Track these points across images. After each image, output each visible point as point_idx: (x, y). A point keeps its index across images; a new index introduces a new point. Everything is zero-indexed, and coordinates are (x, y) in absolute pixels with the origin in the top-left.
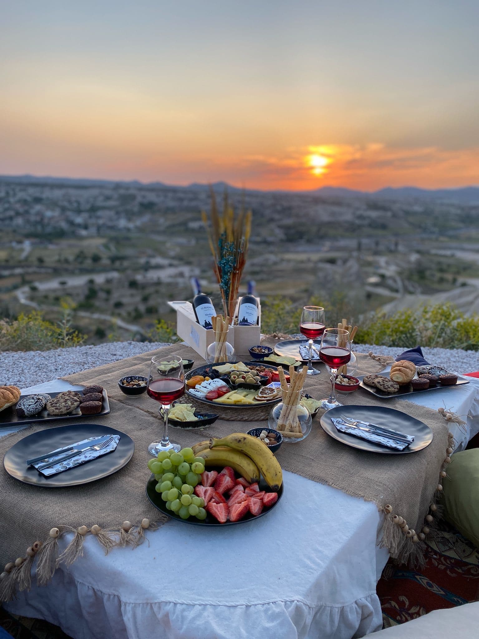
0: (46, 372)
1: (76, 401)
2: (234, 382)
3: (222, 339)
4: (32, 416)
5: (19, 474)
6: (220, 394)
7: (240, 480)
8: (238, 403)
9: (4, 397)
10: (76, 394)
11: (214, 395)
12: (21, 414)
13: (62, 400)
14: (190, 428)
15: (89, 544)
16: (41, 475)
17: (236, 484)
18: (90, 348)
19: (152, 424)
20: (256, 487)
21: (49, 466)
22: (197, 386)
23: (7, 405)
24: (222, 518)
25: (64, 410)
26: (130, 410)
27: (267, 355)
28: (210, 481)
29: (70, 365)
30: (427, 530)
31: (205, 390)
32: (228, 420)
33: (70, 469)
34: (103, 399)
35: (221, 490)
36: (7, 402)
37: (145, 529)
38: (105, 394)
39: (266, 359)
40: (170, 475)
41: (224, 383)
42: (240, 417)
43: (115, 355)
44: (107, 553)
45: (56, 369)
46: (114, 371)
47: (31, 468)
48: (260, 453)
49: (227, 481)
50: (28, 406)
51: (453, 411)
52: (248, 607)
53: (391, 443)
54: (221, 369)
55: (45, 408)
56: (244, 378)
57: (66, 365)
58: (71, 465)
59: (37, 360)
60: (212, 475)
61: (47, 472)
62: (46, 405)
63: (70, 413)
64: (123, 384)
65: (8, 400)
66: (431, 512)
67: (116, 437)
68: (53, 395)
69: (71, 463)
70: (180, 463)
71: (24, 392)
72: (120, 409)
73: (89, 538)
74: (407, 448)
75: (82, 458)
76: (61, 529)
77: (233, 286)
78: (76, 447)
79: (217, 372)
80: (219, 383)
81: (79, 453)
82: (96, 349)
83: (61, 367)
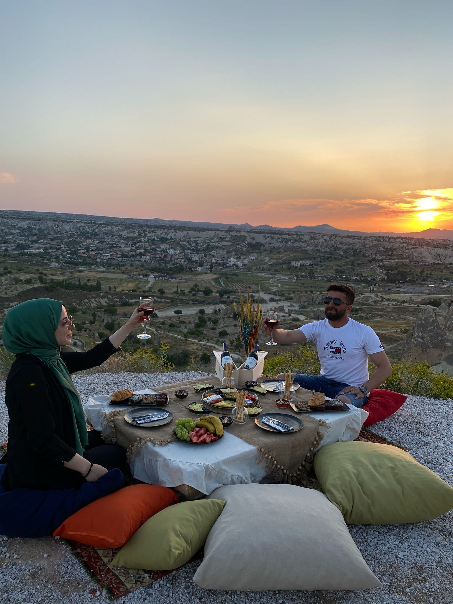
0: (148, 386)
1: (155, 398)
2: (226, 397)
3: (229, 375)
4: (136, 403)
5: (130, 421)
6: (217, 401)
7: (208, 432)
8: (223, 406)
9: (126, 394)
10: (156, 395)
11: (214, 402)
12: (132, 401)
13: (149, 397)
14: (199, 414)
15: (149, 444)
16: (137, 423)
17: (205, 433)
18: (175, 374)
19: (184, 411)
20: (212, 435)
21: (140, 420)
22: (208, 397)
23: (127, 397)
24: (195, 441)
25: (149, 401)
26: (177, 404)
27: (253, 386)
28: (196, 431)
29: (161, 383)
30: (298, 473)
31: (211, 399)
32: (217, 413)
33: (147, 422)
34: (167, 399)
35: (199, 434)
36: (127, 396)
37: (168, 442)
38: (168, 397)
39: (251, 388)
40: (181, 426)
41: (221, 397)
42: (223, 412)
43: (188, 379)
44: (154, 446)
45: (154, 385)
46: (176, 387)
47: (134, 421)
48: (217, 423)
49: (202, 431)
50: (135, 399)
51: (326, 421)
52: (192, 463)
53: (281, 429)
54: (223, 391)
55: (142, 400)
56: (231, 396)
57: (159, 383)
58: (148, 421)
59: (144, 379)
60: (198, 429)
61: (139, 422)
62: (142, 399)
63: (152, 403)
64: (177, 393)
65: (128, 395)
66: (302, 465)
67: (167, 414)
68: (146, 395)
69: (148, 420)
70: (185, 423)
71: (134, 393)
72: (173, 404)
73: (149, 442)
74: (288, 431)
75: (152, 419)
76: (141, 438)
77: (250, 345)
78: (151, 415)
79: (221, 392)
80: (219, 397)
81: (152, 417)
82: (179, 375)
83: (156, 384)
